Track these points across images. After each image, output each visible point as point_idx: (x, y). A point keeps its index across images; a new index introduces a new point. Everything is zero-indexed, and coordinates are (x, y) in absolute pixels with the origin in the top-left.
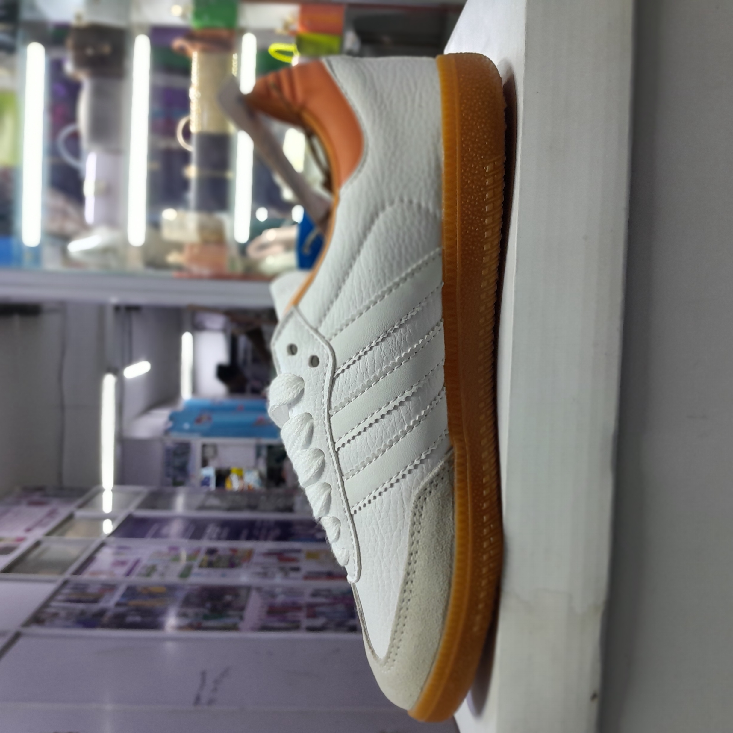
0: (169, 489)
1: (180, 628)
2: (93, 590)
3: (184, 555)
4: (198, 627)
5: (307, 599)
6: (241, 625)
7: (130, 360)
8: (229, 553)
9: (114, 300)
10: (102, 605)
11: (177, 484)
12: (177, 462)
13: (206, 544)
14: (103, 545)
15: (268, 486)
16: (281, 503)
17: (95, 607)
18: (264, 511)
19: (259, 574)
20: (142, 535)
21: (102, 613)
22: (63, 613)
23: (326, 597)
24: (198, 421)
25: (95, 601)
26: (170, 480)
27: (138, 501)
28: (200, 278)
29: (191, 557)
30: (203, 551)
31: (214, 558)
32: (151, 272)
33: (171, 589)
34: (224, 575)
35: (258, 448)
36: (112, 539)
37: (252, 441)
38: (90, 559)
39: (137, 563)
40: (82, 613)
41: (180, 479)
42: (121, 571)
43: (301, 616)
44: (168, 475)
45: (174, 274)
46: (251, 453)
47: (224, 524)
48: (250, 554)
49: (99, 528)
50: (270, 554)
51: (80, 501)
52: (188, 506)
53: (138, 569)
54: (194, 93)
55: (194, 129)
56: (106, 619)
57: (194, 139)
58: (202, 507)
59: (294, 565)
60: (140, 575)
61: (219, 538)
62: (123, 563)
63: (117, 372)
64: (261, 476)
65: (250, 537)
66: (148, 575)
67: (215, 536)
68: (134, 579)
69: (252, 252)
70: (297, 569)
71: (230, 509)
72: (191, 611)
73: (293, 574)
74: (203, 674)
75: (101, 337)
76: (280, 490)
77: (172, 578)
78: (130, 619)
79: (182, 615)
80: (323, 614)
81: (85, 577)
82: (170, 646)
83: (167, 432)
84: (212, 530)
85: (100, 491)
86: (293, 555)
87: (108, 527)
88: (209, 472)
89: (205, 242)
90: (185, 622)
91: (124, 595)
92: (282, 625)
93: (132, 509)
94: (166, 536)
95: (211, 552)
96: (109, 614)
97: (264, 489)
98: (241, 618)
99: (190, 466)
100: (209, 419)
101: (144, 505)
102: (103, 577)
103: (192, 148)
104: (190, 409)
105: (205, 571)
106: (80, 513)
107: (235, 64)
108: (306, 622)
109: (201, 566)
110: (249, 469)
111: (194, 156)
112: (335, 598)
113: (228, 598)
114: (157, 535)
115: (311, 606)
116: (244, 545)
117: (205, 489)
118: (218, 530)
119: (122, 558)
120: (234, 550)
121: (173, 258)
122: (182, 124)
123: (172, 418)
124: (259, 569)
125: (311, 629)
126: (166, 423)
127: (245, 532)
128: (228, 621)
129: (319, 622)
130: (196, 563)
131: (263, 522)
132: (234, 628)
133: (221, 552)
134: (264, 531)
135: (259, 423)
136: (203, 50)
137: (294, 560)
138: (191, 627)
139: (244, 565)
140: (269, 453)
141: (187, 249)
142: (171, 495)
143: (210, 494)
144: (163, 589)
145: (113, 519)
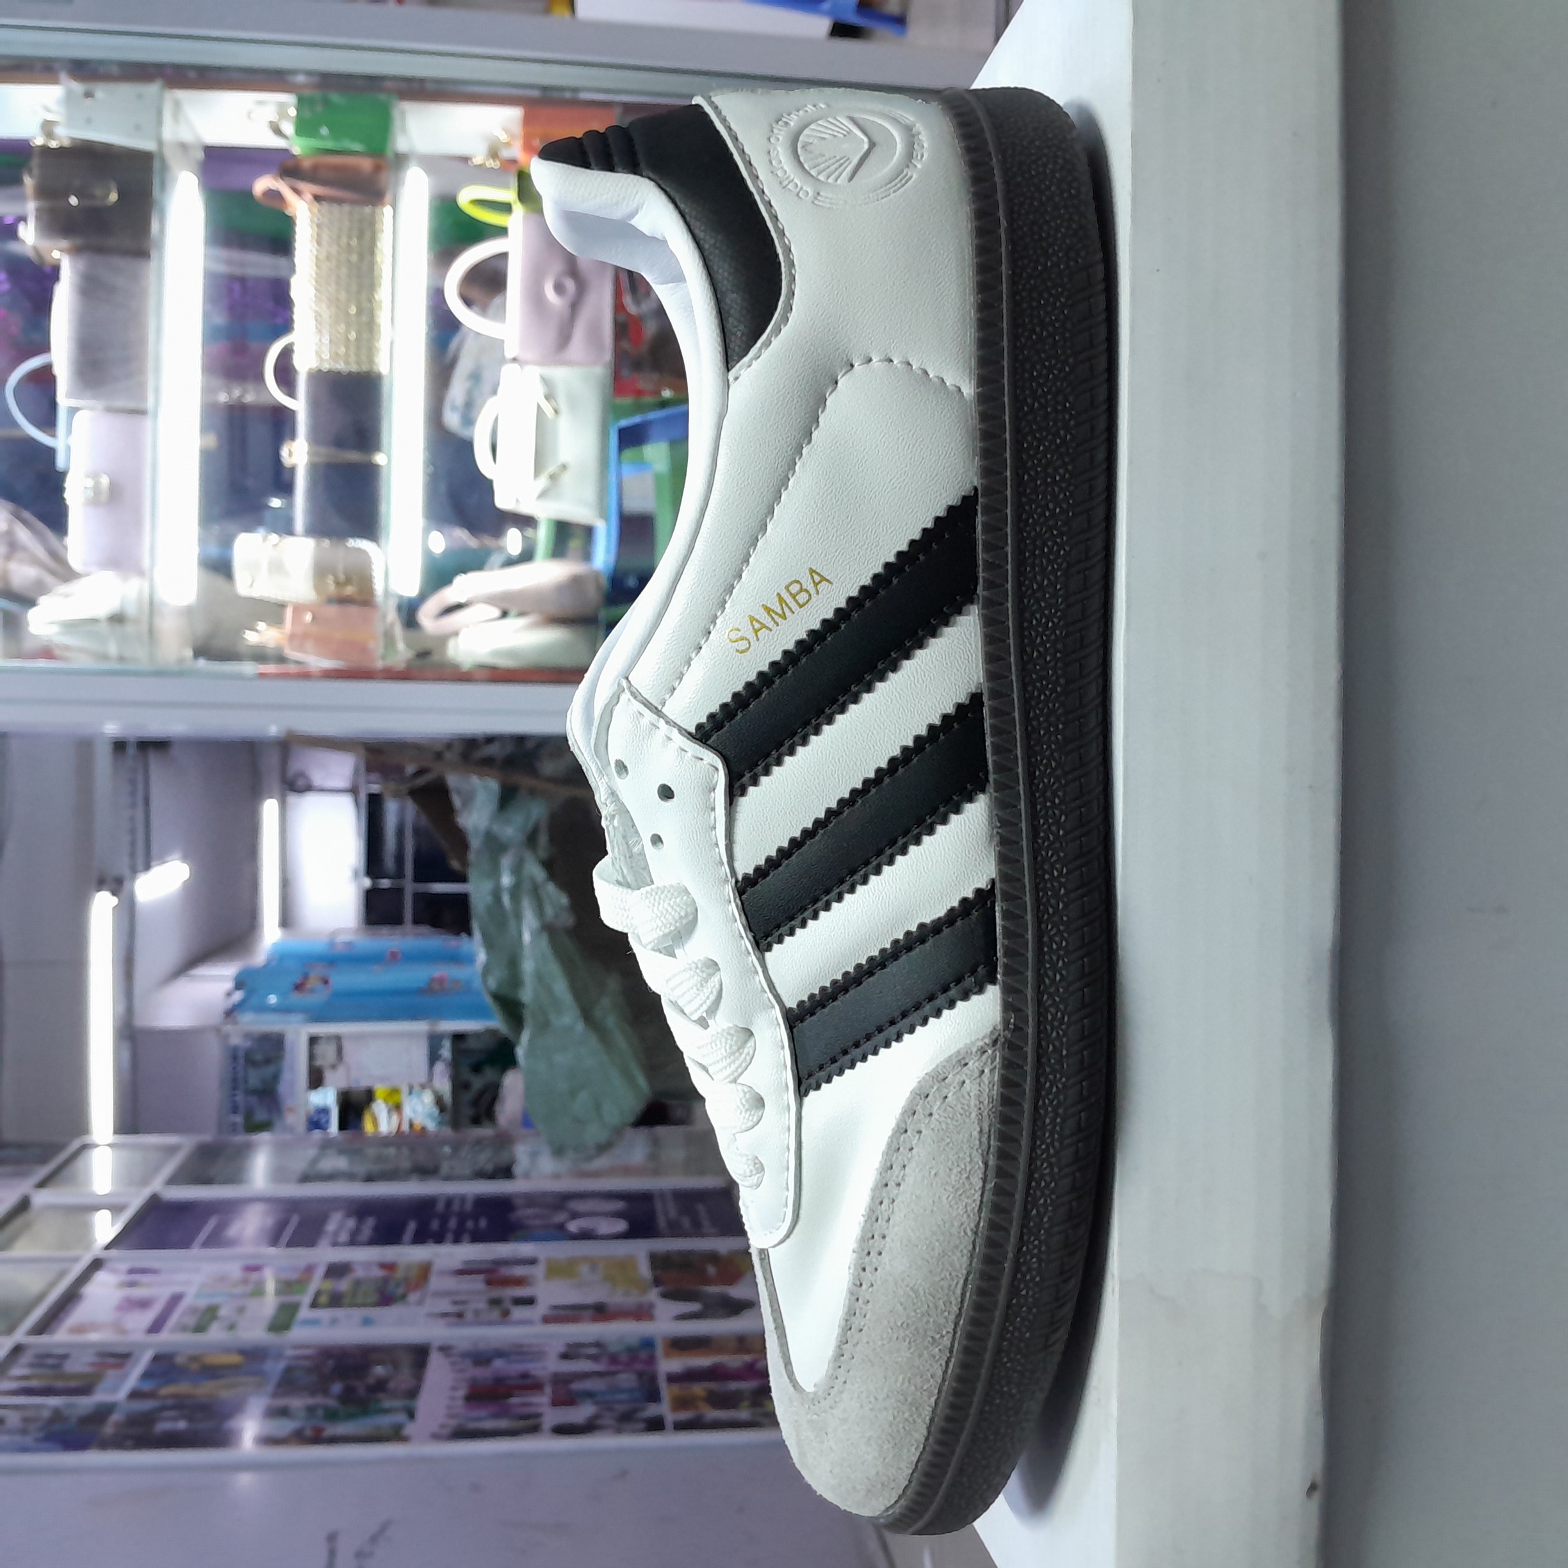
0: (240, 1138)
1: (269, 1441)
2: (78, 1365)
3: (270, 1286)
4: (316, 1438)
5: (551, 1365)
6: (410, 1429)
7: (147, 862)
8: (378, 1273)
9: (112, 729)
10: (100, 1397)
11: (255, 1127)
12: (254, 1078)
13: (325, 1254)
14: (96, 1265)
15: (455, 1124)
16: (485, 1159)
17: (85, 1403)
18: (450, 1177)
19: (444, 1316)
20: (184, 1243)
21: (102, 1413)
22: (13, 1419)
23: (594, 1358)
24: (299, 987)
25: (85, 1389)
26: (238, 1119)
27: (169, 1168)
29: (287, 1286)
30: (320, 1272)
31: (344, 1285)
32: (206, 665)
33: (254, 1355)
34: (367, 1322)
35: (434, 1042)
36: (113, 1253)
37: (421, 1027)
38: (71, 1298)
39: (176, 1299)
40: (57, 1415)
41: (261, 1116)
42: (139, 1322)
43: (541, 1401)
44: (235, 1109)
45: (249, 668)
46: (420, 1053)
47: (361, 1209)
48: (425, 1271)
49: (85, 1233)
50: (466, 1271)
51: (43, 1171)
52: (278, 1174)
53: (175, 1317)
55: (304, 363)
56: (109, 1429)
57: (302, 386)
58: (309, 1177)
59: (520, 1292)
60: (184, 1328)
61: (353, 1242)
62: (143, 1304)
63: (117, 885)
64: (439, 1101)
65: (420, 1238)
66: (200, 1328)
67: (344, 1237)
68: (167, 1337)
69: (426, 616)
70: (530, 1301)
71: (370, 1178)
72: (297, 1403)
73: (518, 1313)
74: (332, 1538)
75: (84, 808)
76: (485, 1132)
77: (254, 1332)
78: (163, 1426)
79: (278, 1413)
80: (589, 1395)
81: (61, 1336)
82: (245, 1481)
83: (230, 1013)
84: (337, 1223)
85: (86, 1147)
86: (519, 1271)
87: (104, 1227)
88: (326, 1098)
89: (326, 600)
90: (286, 1427)
91: (147, 1375)
92: (503, 1424)
93: (158, 1186)
94: (234, 1242)
95: (336, 1271)
96: (116, 1417)
97: (447, 1131)
98: (411, 1415)
99: (283, 1088)
100: (325, 981)
101: (183, 1176)
102: (98, 1337)
103: (299, 405)
104: (280, 959)
105: (324, 1314)
106: (41, 1198)
108: (552, 1416)
109: (314, 1305)
110: (413, 1090)
111: (302, 422)
112: (614, 1359)
113: (379, 1371)
114: (216, 1240)
115: (561, 1381)
116: (410, 1254)
117: (317, 1134)
118: (351, 1223)
119: (139, 1293)
120: (389, 1267)
121: (262, 635)
122: (274, 352)
123: (239, 984)
124: (445, 1306)
125: (562, 1430)
126: (229, 995)
127: (411, 1229)
128: (384, 1421)
129: (580, 1413)
130: (305, 1297)
131: (448, 1203)
132: (396, 1435)
133: (359, 1273)
134: (453, 1223)
135: (434, 988)
136: (317, 198)
137: (520, 1282)
138: (300, 1438)
139: (413, 1297)
140: (456, 1051)
141: (289, 613)
142: (243, 1152)
143: (327, 1145)
144: (236, 1359)
145: (116, 1209)
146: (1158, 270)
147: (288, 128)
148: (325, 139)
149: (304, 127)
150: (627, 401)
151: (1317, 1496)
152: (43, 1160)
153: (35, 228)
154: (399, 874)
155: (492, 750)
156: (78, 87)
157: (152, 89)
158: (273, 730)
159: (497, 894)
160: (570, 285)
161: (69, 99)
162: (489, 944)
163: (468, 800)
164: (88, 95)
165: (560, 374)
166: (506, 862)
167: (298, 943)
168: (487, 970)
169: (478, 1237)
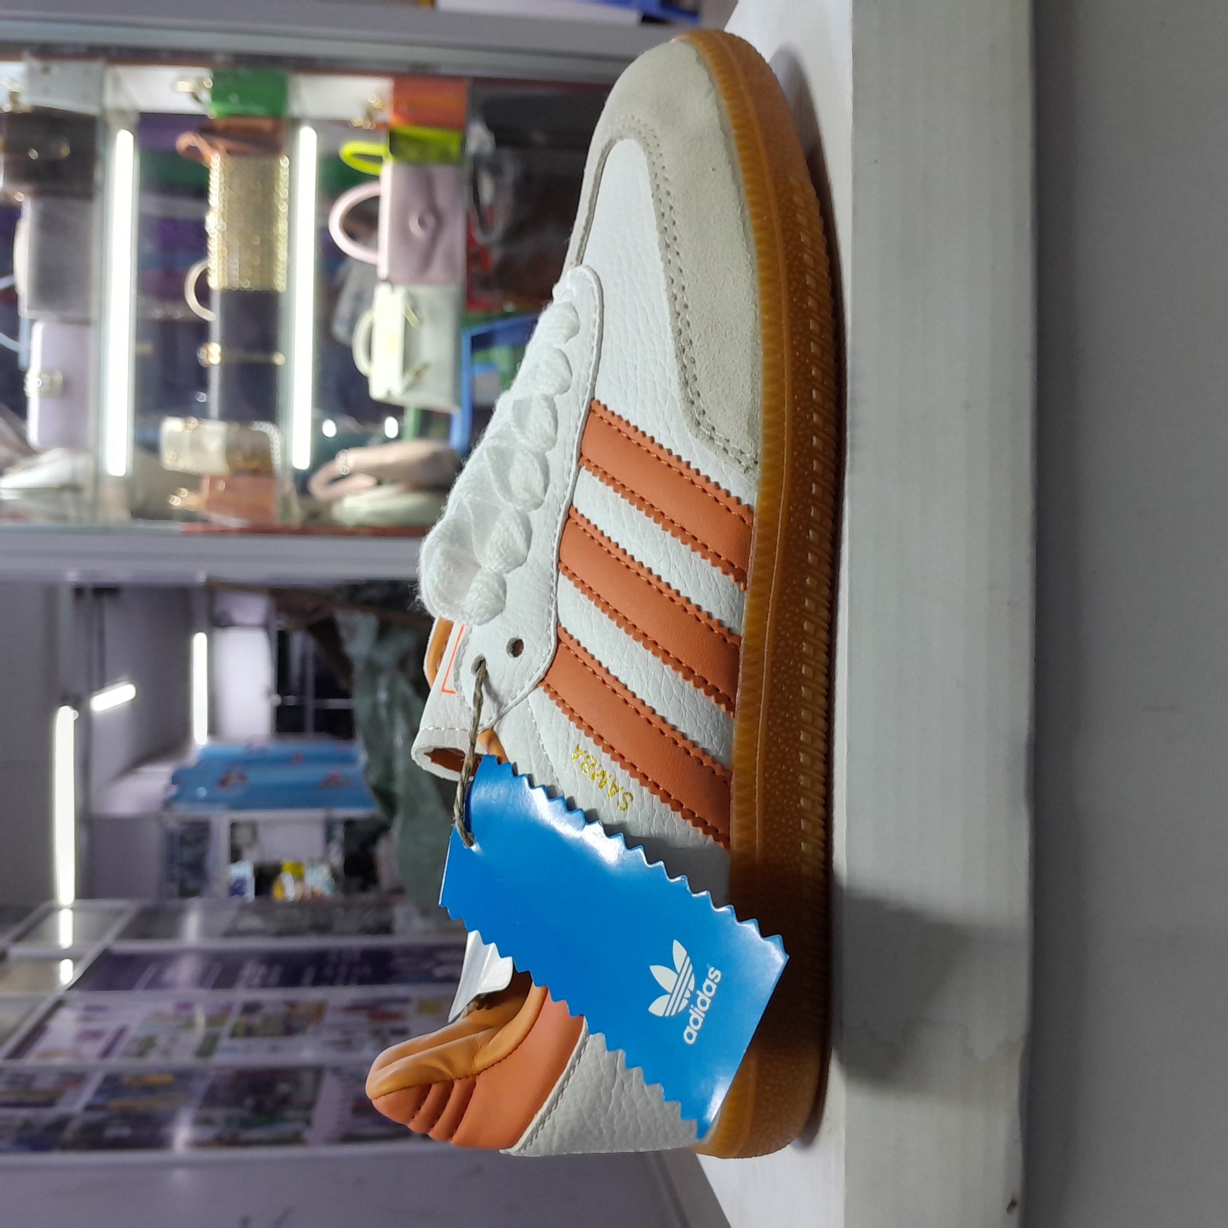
0: (175, 902)
1: (198, 1144)
2: (45, 1083)
3: (200, 1019)
4: (233, 1142)
6: (308, 1134)
7: (101, 683)
8: (282, 1010)
9: (72, 576)
10: (61, 1109)
11: (187, 893)
12: (188, 855)
13: (241, 995)
14: (59, 1004)
15: (347, 891)
16: (370, 919)
17: (49, 1115)
18: (342, 933)
19: (335, 1043)
20: (128, 985)
21: (61, 1123)
24: (223, 782)
25: (49, 1103)
26: (174, 887)
27: (118, 926)
28: (224, 532)
29: (212, 1021)
30: (237, 1009)
31: (256, 1020)
32: (142, 525)
33: (183, 1076)
34: (274, 1049)
35: (329, 827)
36: (76, 993)
37: (318, 814)
38: (38, 1030)
39: (121, 1033)
40: (27, 1125)
41: (191, 885)
42: (92, 1049)
44: (171, 879)
45: (178, 527)
46: (317, 835)
47: (270, 959)
48: (320, 1010)
49: (53, 976)
50: (354, 1008)
51: (17, 930)
52: (206, 931)
53: (122, 1046)
54: (214, 223)
55: (215, 282)
56: (68, 1135)
57: (216, 300)
58: (231, 933)
59: (397, 1025)
60: (127, 1054)
61: (264, 985)
62: (95, 1035)
63: (78, 702)
64: (334, 875)
65: (319, 981)
66: (141, 1054)
67: (256, 981)
68: (115, 1062)
69: (317, 486)
71: (280, 934)
72: (218, 1114)
74: (245, 1222)
76: (370, 897)
77: (184, 1058)
78: (111, 1132)
79: (202, 1122)
81: (30, 1061)
82: (180, 1176)
83: (168, 804)
84: (250, 970)
85: (53, 910)
86: (394, 1008)
87: (67, 973)
88: (244, 870)
89: (236, 471)
90: (209, 1133)
91: (99, 1092)
92: (382, 1130)
93: (109, 941)
94: (170, 985)
95: (250, 1008)
96: (74, 1125)
97: (341, 897)
98: (308, 1122)
99: (210, 863)
100: (243, 777)
101: (131, 932)
102: (60, 1061)
103: (212, 316)
104: (207, 761)
105: (240, 1043)
106: (17, 951)
107: (284, 174)
109: (233, 1035)
110: (313, 864)
111: (216, 330)
113: (283, 1088)
114: (155, 984)
116: (309, 995)
117: (236, 901)
118: (262, 970)
119: (93, 1026)
120: (292, 1005)
121: (180, 500)
122: (194, 274)
123: (175, 779)
124: (336, 1036)
126: (167, 789)
127: (310, 973)
128: (285, 1129)
130: (225, 1030)
131: (340, 953)
132: (296, 1140)
133: (268, 1010)
134: (343, 970)
135: (331, 783)
136: (229, 152)
137: (396, 1016)
138: (221, 1142)
139: (311, 1029)
140: (348, 833)
141: (206, 484)
142: (178, 915)
143: (244, 908)
144: (168, 1078)
145: (76, 959)
146: (876, 162)
147: (205, 96)
148: (234, 105)
149: (218, 95)
150: (477, 314)
151: (1016, 1211)
152: (17, 920)
153: (4, 177)
154: (301, 692)
155: (373, 593)
156: (37, 64)
157: (96, 66)
158: (201, 578)
159: (375, 707)
160: (430, 221)
161: (31, 75)
162: (370, 747)
163: (353, 632)
164: (46, 70)
165: (424, 292)
166: (383, 681)
167: (222, 748)
168: (368, 768)
169: (363, 981)
